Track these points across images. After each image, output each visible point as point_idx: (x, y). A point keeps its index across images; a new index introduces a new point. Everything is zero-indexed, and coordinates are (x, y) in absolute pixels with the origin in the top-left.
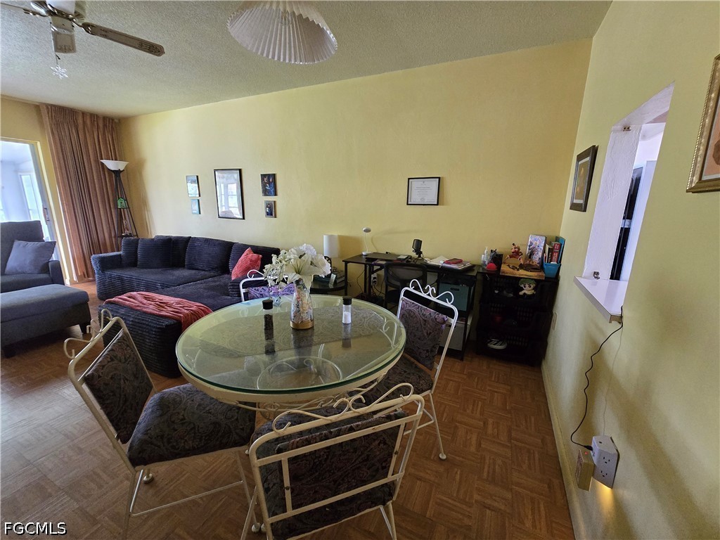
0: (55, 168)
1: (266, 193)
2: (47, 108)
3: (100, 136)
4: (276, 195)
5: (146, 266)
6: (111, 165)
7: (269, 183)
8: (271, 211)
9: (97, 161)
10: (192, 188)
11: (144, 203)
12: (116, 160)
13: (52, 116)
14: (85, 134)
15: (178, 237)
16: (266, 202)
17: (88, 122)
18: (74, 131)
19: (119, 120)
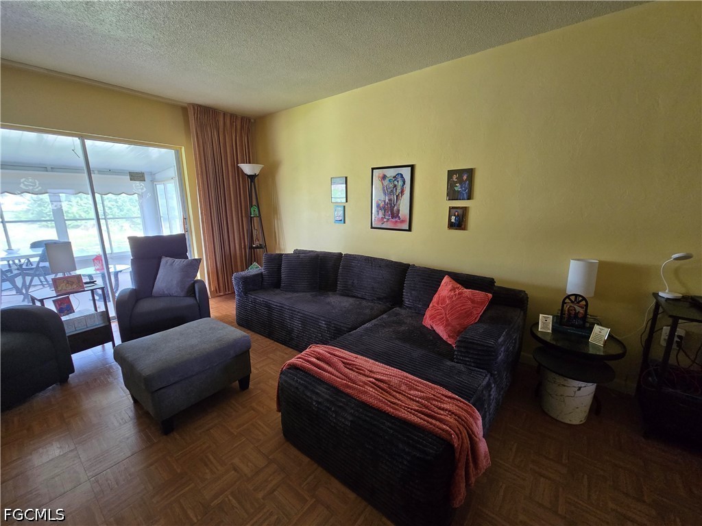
0: (198, 175)
1: (452, 195)
2: (194, 108)
3: (237, 138)
4: (469, 198)
5: (291, 288)
6: (247, 169)
7: (460, 181)
8: (459, 221)
9: (233, 165)
10: (339, 191)
11: (274, 210)
12: (249, 163)
13: (197, 118)
14: (225, 136)
15: (325, 253)
16: (451, 208)
17: (228, 122)
18: (215, 133)
19: (255, 120)
